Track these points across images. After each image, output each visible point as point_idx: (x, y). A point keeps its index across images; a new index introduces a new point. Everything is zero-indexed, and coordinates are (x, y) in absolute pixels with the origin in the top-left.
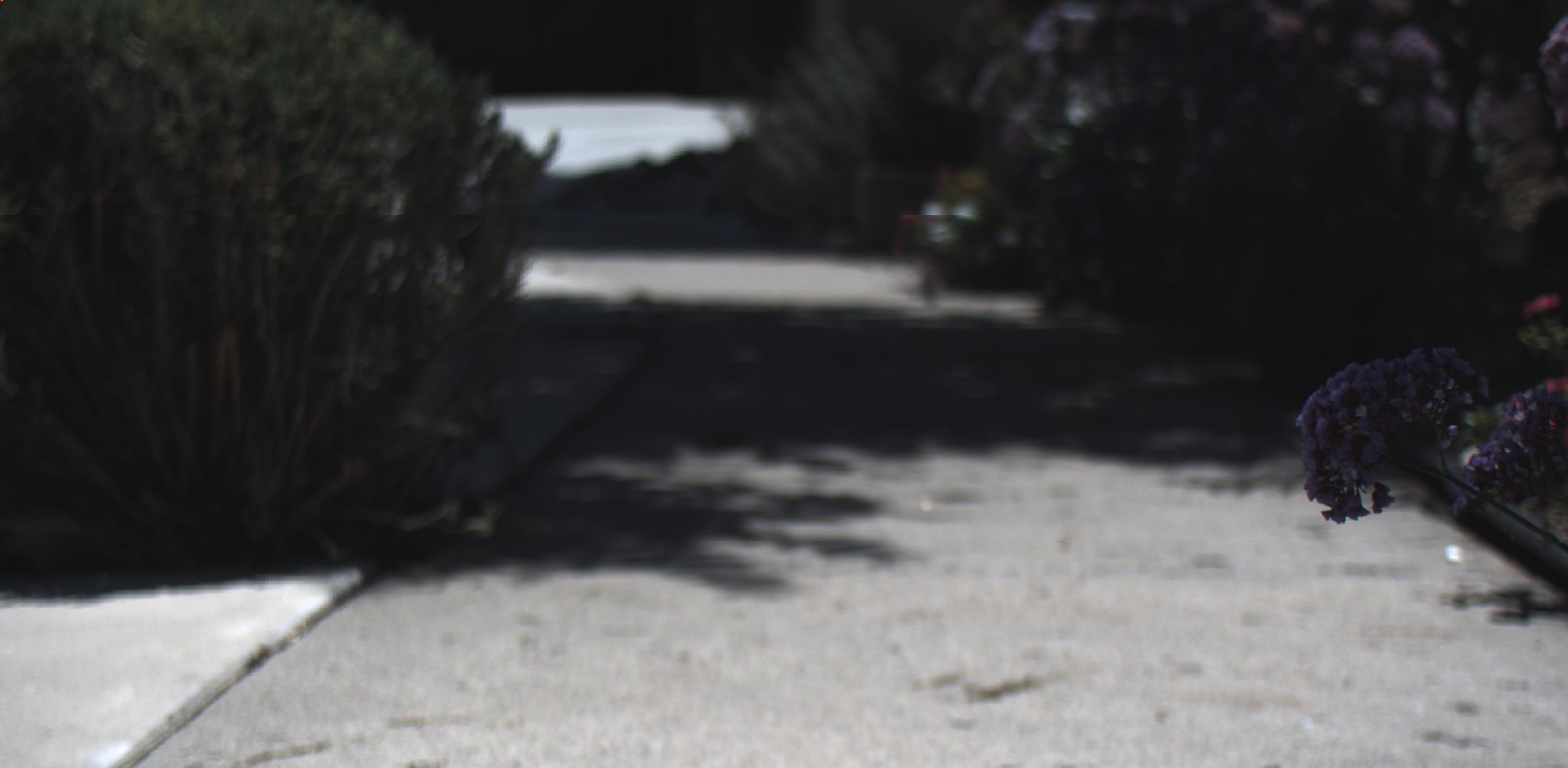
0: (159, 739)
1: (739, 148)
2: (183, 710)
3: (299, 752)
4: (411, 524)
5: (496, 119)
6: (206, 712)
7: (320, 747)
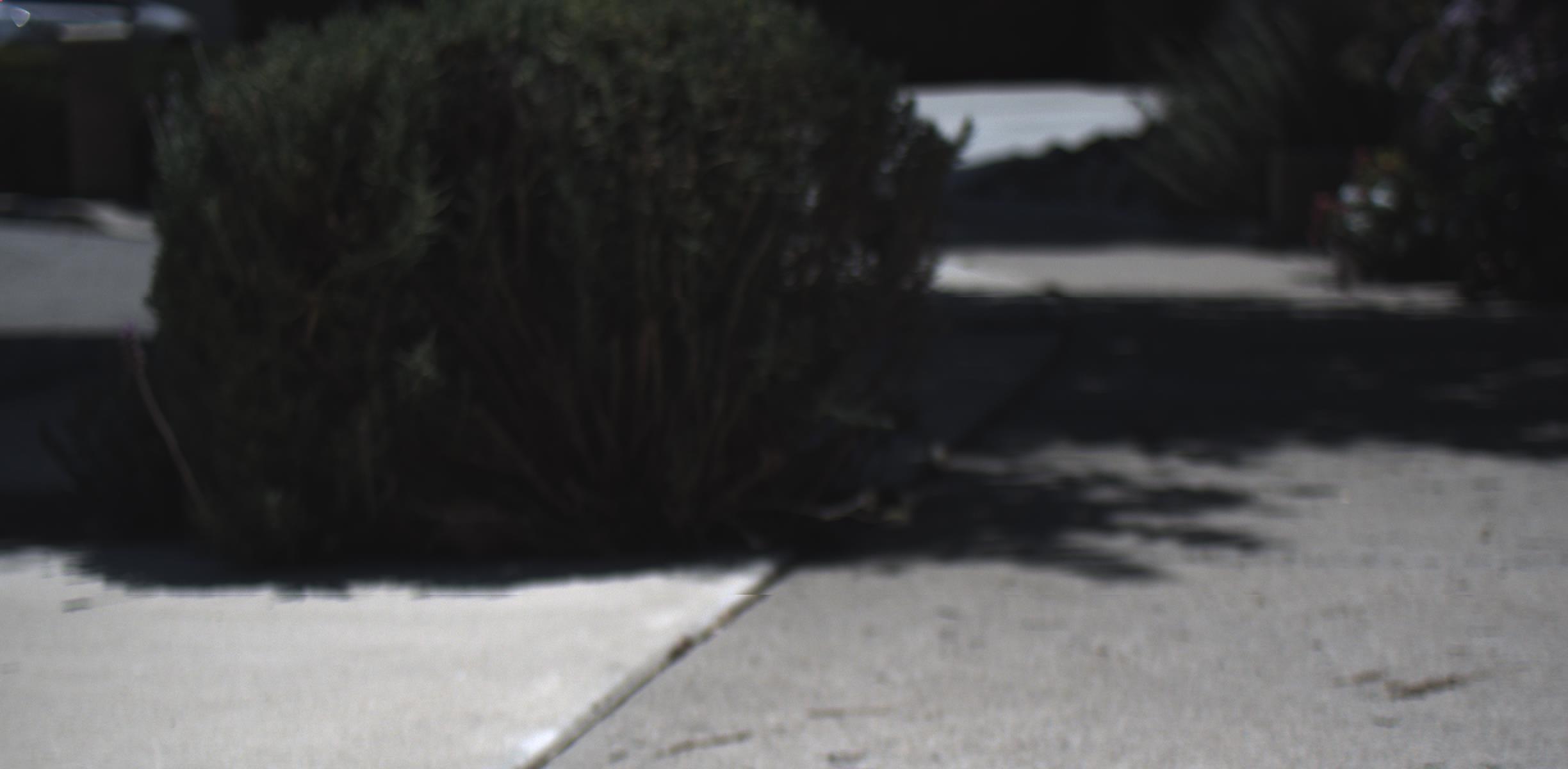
0: (585, 727)
1: (1152, 132)
2: (608, 699)
3: (720, 741)
4: (830, 514)
5: (910, 107)
6: (631, 701)
7: (742, 737)
